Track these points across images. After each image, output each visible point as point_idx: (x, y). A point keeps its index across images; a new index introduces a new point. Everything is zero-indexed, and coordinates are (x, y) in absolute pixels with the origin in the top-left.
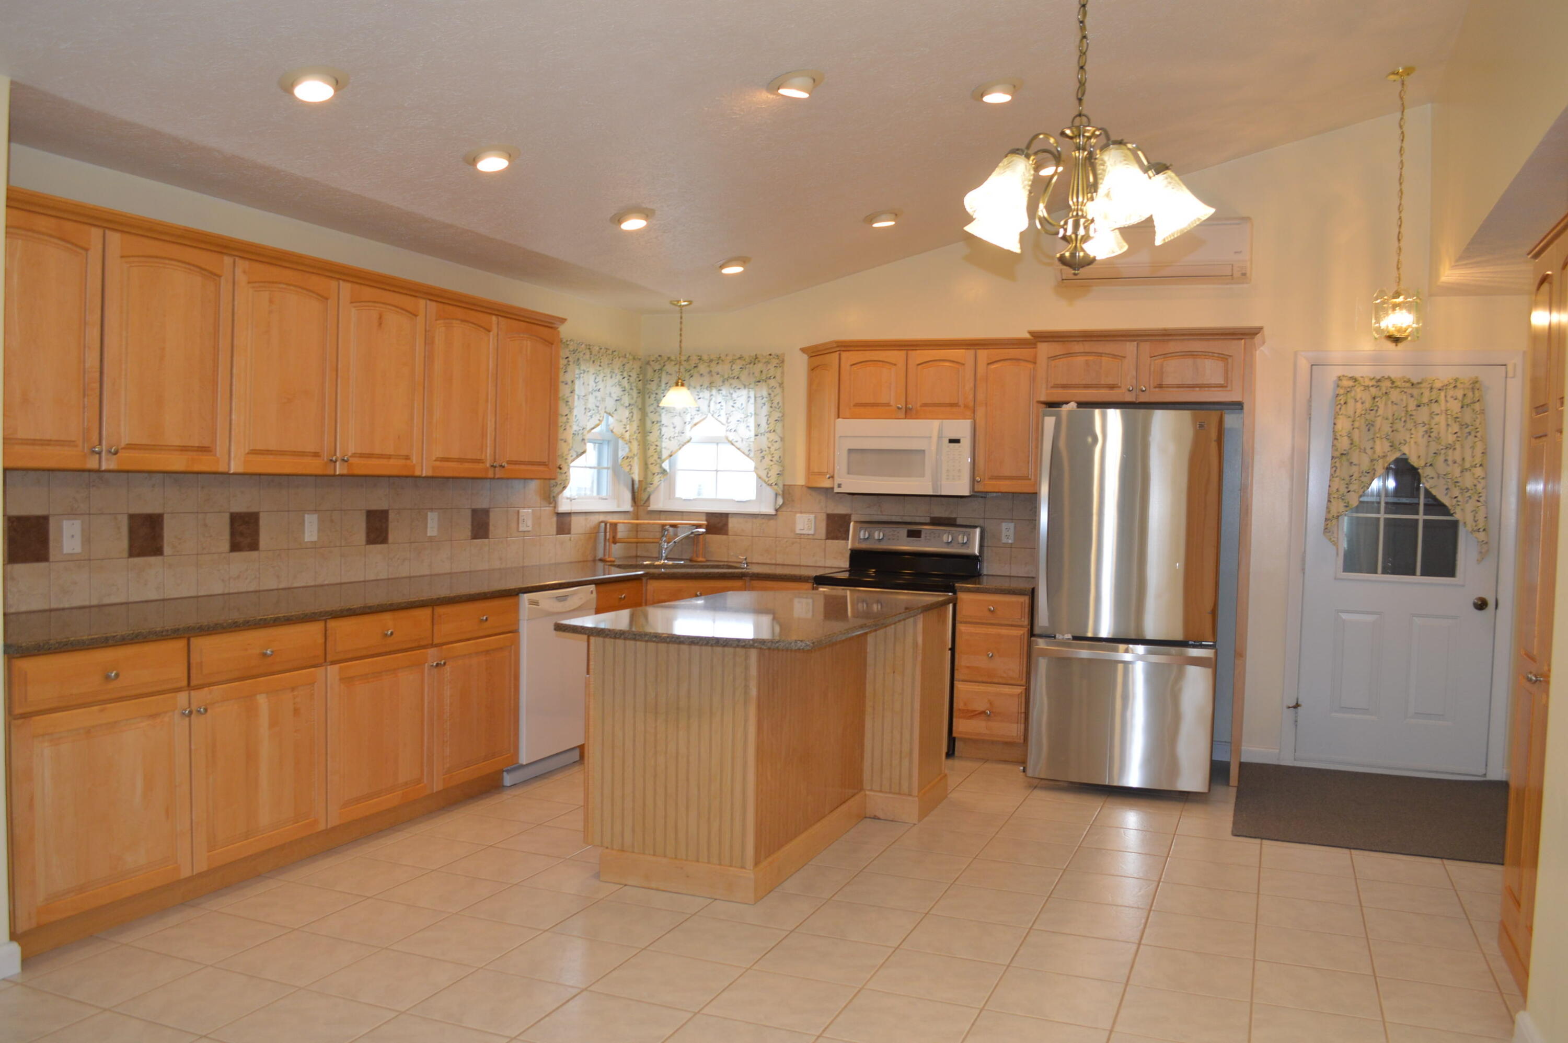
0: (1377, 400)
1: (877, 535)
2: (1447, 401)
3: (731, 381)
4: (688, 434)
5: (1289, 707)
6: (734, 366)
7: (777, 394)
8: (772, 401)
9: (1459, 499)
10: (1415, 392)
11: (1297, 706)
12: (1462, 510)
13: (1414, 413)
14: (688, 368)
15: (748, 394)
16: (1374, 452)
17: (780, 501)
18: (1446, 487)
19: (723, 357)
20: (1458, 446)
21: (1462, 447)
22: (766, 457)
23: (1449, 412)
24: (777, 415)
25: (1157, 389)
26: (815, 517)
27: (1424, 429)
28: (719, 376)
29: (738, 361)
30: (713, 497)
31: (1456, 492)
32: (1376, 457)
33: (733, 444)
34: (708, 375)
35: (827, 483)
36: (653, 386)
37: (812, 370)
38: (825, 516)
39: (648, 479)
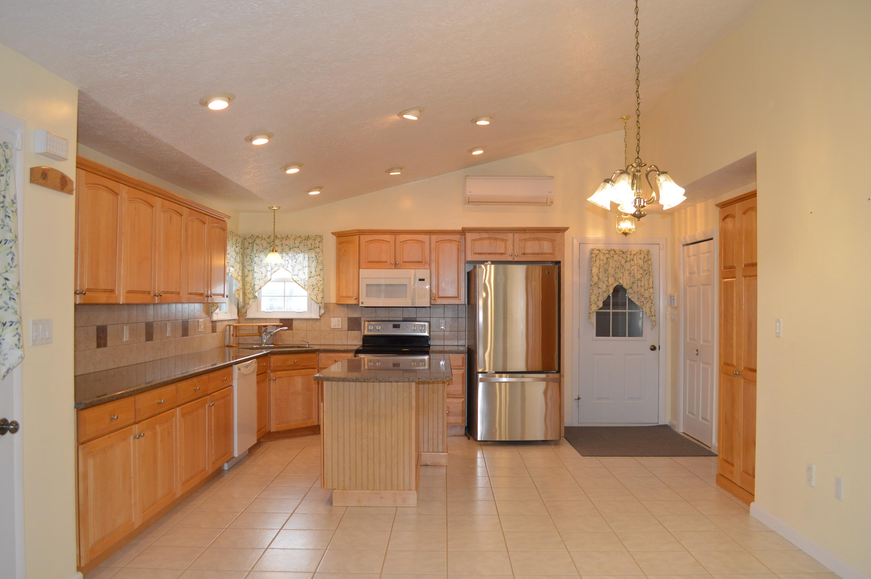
0: (609, 259)
1: (378, 327)
2: (637, 260)
3: (294, 249)
4: (269, 277)
5: (576, 400)
6: (296, 241)
7: (321, 256)
8: (317, 260)
9: (644, 302)
10: (624, 256)
11: (579, 399)
12: (645, 307)
13: (624, 265)
14: (269, 242)
15: (304, 255)
16: (608, 283)
17: (322, 311)
18: (638, 297)
19: (289, 236)
20: (643, 280)
22: (315, 289)
23: (638, 265)
24: (320, 267)
25: (523, 255)
26: (342, 319)
27: (629, 272)
28: (287, 246)
29: (298, 239)
30: (283, 310)
31: (643, 300)
32: (609, 285)
33: (296, 282)
34: (281, 246)
35: (353, 302)
36: (248, 251)
37: (339, 244)
38: (347, 318)
39: (247, 302)
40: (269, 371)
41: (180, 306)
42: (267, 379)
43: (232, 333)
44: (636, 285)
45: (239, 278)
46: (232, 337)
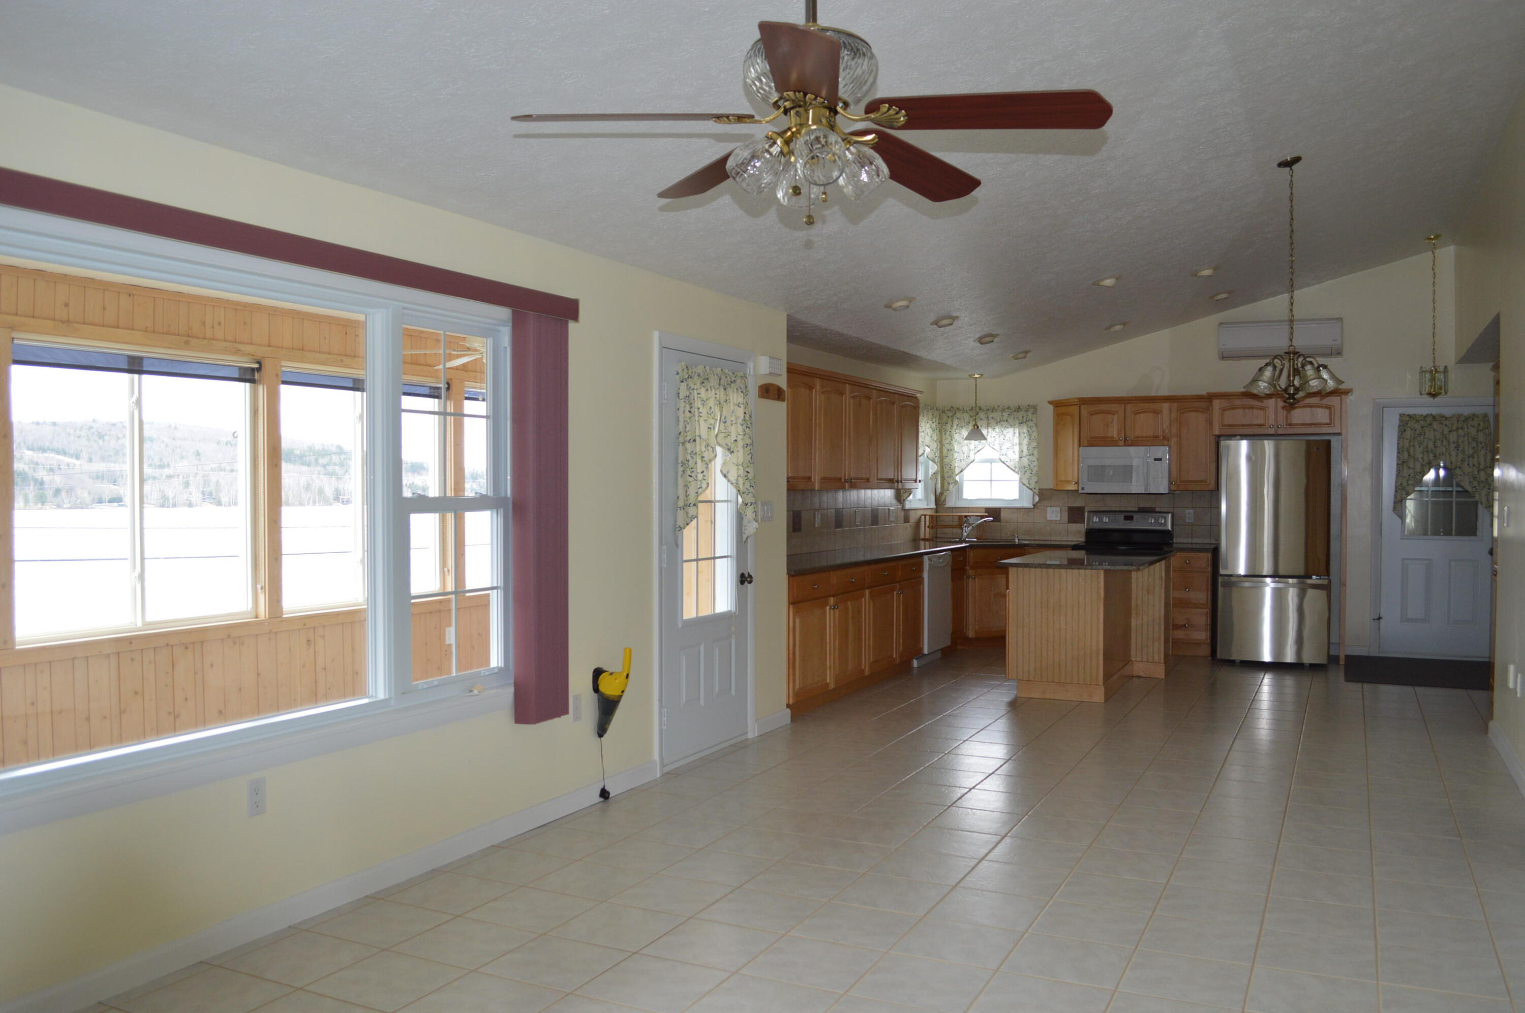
0: (1424, 428)
1: (1106, 519)
2: (1468, 428)
3: (1002, 423)
4: (972, 458)
5: (1374, 620)
6: (1004, 413)
7: (1034, 431)
8: (1030, 435)
9: (1477, 488)
10: (1448, 423)
11: (1380, 618)
12: (1479, 494)
13: (1447, 436)
14: (972, 414)
15: (1014, 431)
16: (1423, 460)
17: (1037, 499)
18: (1469, 480)
19: (996, 408)
20: (1475, 456)
21: (1478, 456)
22: (1027, 471)
23: (1469, 435)
24: (1034, 444)
25: (1288, 427)
26: (1061, 510)
27: (1454, 445)
28: (993, 420)
29: (1007, 410)
30: (989, 498)
31: (1475, 484)
32: (1424, 463)
33: (1004, 463)
34: (986, 419)
35: (1072, 487)
36: (948, 427)
37: (1057, 415)
38: (1067, 508)
39: (945, 488)
40: (967, 568)
41: (869, 492)
42: (965, 576)
43: (927, 524)
44: (1466, 463)
45: (936, 459)
46: (927, 529)
